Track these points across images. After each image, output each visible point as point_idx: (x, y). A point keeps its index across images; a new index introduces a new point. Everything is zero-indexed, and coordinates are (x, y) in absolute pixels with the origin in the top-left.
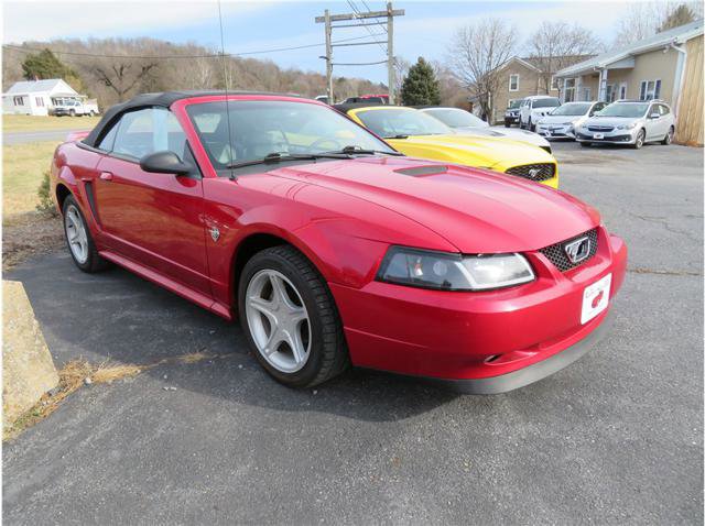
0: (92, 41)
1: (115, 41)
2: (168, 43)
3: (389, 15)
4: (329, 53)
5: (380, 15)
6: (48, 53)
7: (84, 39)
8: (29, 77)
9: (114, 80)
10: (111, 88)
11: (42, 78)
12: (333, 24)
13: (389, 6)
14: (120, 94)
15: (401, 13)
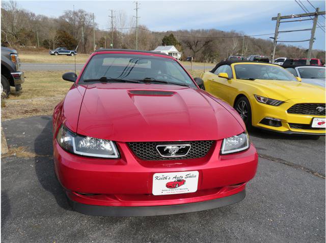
0: (192, 31)
1: (201, 30)
2: (222, 32)
3: (316, 15)
4: (276, 35)
5: (310, 15)
6: (172, 35)
7: (189, 30)
8: (163, 45)
9: (193, 47)
10: (192, 50)
11: (168, 45)
12: (281, 20)
13: (317, 9)
14: (194, 52)
15: (323, 13)
